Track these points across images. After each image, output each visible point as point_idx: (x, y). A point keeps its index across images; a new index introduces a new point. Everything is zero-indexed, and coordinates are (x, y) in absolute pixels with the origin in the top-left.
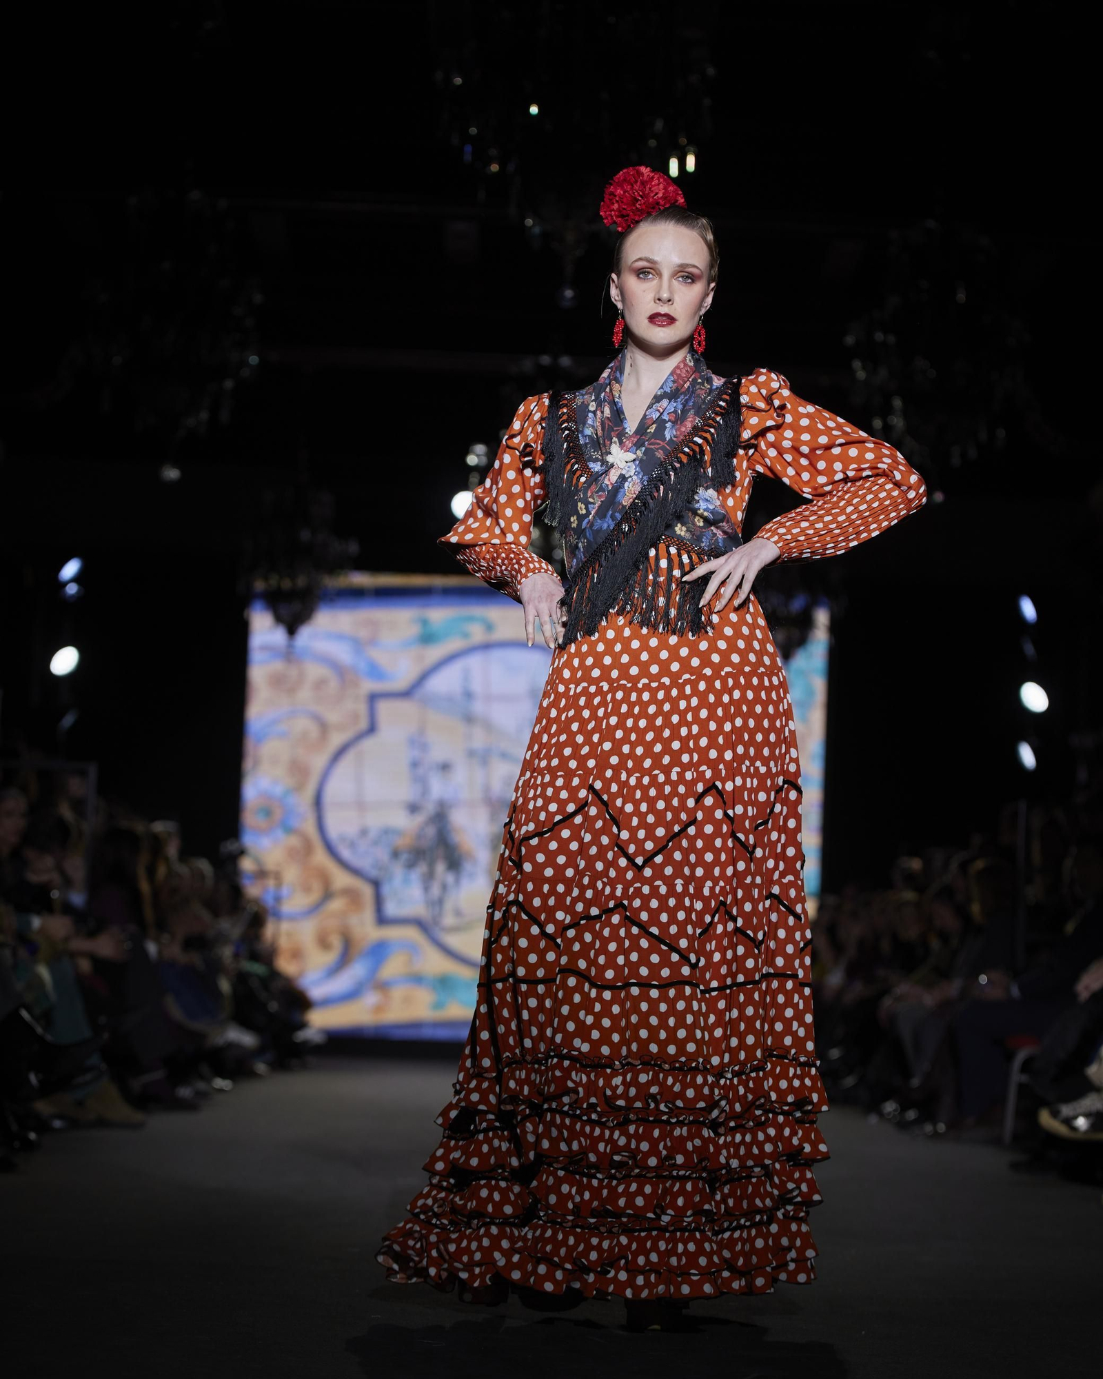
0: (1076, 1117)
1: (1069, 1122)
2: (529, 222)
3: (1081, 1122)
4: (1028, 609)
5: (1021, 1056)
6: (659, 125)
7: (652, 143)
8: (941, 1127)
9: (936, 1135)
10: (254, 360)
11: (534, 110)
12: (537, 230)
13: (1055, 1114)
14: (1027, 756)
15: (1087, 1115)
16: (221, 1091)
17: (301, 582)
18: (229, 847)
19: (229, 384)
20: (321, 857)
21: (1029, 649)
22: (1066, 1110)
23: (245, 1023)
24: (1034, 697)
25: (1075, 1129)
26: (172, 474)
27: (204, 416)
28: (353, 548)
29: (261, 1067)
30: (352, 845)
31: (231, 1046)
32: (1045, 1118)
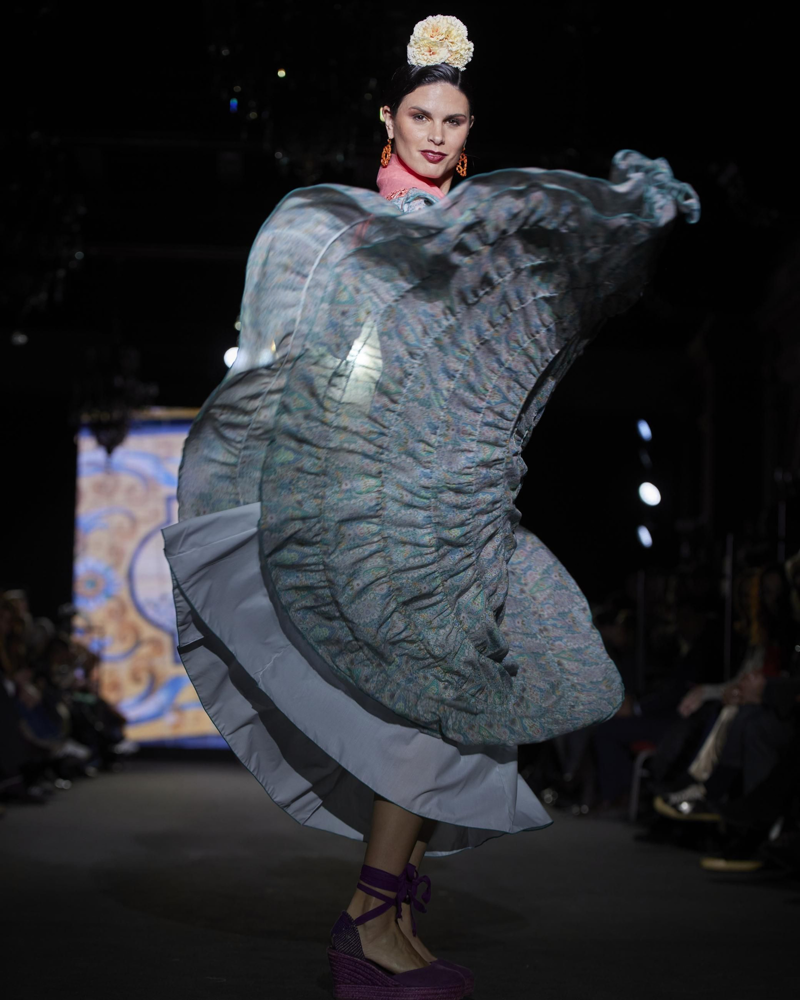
0: (681, 803)
1: (676, 806)
2: (279, 155)
3: (685, 807)
4: (645, 430)
5: (642, 756)
6: (373, 83)
7: (368, 96)
8: (585, 808)
9: (581, 815)
10: (79, 255)
11: (282, 73)
12: (285, 161)
13: (666, 801)
14: (645, 536)
15: (689, 801)
16: (62, 789)
17: (116, 415)
18: (66, 609)
19: (61, 273)
20: (132, 616)
21: (646, 459)
22: (674, 798)
23: (80, 739)
24: (650, 494)
25: (680, 812)
26: (20, 339)
27: (43, 296)
28: (153, 390)
29: (91, 770)
30: (156, 606)
31: (70, 757)
32: (659, 804)
